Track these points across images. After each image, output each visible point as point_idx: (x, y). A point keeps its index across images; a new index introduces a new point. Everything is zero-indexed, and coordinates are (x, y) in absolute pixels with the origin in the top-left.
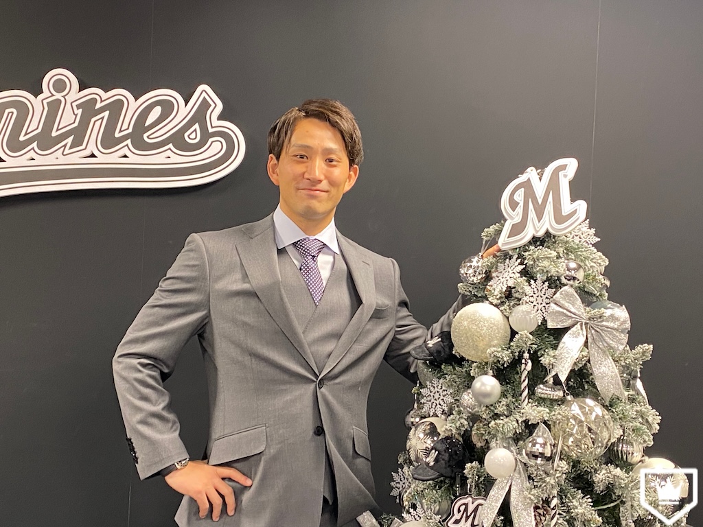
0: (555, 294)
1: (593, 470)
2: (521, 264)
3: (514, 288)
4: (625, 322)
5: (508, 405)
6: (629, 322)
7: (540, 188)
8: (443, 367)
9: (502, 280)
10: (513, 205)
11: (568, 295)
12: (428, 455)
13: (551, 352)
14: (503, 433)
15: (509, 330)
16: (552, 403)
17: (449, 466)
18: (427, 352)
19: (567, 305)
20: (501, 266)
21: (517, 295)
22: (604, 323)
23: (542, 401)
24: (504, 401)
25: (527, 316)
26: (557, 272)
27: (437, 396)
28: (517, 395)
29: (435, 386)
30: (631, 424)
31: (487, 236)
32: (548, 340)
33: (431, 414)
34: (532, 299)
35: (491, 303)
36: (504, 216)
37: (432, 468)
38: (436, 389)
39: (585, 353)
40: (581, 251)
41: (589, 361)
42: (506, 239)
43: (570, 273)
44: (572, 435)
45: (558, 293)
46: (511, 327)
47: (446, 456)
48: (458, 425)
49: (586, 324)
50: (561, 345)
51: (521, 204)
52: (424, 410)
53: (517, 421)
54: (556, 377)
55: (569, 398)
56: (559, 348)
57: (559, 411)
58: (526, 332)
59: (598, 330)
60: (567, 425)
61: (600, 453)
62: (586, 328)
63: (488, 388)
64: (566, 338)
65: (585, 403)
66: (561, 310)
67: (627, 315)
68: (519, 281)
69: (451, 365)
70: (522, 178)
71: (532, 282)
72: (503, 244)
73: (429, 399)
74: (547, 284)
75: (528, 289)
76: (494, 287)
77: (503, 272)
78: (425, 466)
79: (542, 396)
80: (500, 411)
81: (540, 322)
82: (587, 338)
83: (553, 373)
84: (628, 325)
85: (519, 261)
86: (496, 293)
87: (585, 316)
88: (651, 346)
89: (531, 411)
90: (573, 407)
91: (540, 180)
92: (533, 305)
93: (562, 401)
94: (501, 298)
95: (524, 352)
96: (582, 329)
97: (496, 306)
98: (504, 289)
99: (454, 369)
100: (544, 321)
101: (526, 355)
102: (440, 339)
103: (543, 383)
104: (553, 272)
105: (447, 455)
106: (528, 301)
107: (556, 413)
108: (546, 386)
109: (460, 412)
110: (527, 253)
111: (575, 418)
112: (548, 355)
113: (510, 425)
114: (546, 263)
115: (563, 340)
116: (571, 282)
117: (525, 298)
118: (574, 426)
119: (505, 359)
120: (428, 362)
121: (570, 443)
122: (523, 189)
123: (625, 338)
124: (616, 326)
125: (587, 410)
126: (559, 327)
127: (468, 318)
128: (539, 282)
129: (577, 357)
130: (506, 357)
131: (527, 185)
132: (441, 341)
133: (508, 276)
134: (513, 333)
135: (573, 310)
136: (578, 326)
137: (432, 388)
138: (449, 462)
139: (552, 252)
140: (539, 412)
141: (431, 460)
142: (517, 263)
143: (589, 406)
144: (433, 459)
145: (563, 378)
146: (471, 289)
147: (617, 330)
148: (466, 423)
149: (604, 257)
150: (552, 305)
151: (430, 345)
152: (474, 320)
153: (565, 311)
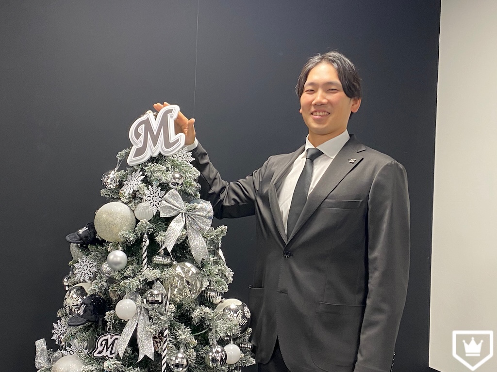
0: (165, 194)
1: (191, 309)
2: (143, 175)
3: (138, 191)
4: (209, 212)
5: (133, 270)
6: (212, 212)
7: (155, 124)
8: (89, 247)
9: (130, 186)
10: (138, 135)
11: (173, 195)
12: (79, 309)
13: (163, 234)
14: (130, 289)
15: (135, 220)
16: (163, 267)
17: (94, 314)
18: (78, 237)
19: (172, 201)
20: (129, 177)
21: (139, 196)
22: (197, 213)
23: (157, 266)
24: (131, 267)
25: (146, 209)
26: (167, 180)
27: (85, 268)
28: (139, 263)
29: (84, 261)
30: (215, 278)
31: (120, 157)
32: (161, 225)
33: (81, 280)
34: (149, 198)
35: (123, 202)
36: (132, 144)
37: (82, 316)
38: (85, 263)
39: (184, 233)
40: (183, 167)
41: (187, 237)
42: (132, 158)
43: (175, 181)
44: (177, 287)
45: (167, 194)
46: (136, 218)
47: (92, 308)
48: (99, 286)
49: (185, 214)
50: (169, 228)
51: (143, 135)
52: (76, 278)
53: (139, 280)
54: (165, 249)
55: (175, 263)
56: (168, 230)
57: (168, 272)
58: (145, 220)
59: (193, 217)
60: (173, 280)
61: (195, 297)
62: (185, 216)
63: (119, 259)
64: (173, 224)
65: (185, 265)
66: (169, 205)
67: (211, 208)
68: (141, 186)
69: (95, 245)
70: (143, 118)
71: (150, 187)
72: (130, 162)
73: (79, 270)
74: (160, 188)
75: (146, 192)
76: (124, 191)
77: (131, 181)
78: (77, 316)
79: (157, 262)
80: (128, 274)
81: (155, 213)
82: (186, 224)
83: (164, 247)
84: (212, 213)
85: (141, 173)
86: (126, 195)
87: (185, 208)
88: (226, 227)
89: (149, 273)
90: (177, 269)
91: (156, 119)
92: (150, 202)
93: (170, 265)
94: (129, 198)
95: (144, 234)
96: (182, 217)
97: (126, 204)
98: (131, 192)
99: (97, 248)
100: (158, 213)
101: (146, 236)
102: (87, 228)
103: (158, 254)
104: (164, 180)
105: (92, 306)
106: (147, 199)
107: (166, 273)
108: (160, 256)
109: (101, 278)
110: (147, 168)
111: (178, 275)
112: (161, 235)
113: (134, 283)
114: (159, 174)
115: (170, 225)
116: (176, 187)
117: (145, 198)
118: (178, 281)
119: (131, 239)
120: (79, 244)
121: (175, 293)
122: (144, 125)
123: (210, 222)
124: (204, 215)
125: (186, 270)
126: (168, 216)
127: (106, 212)
128: (154, 186)
129: (178, 235)
130: (132, 237)
131: (147, 123)
132: (89, 229)
133: (134, 183)
134: (137, 221)
135: (177, 205)
136: (180, 215)
137: (82, 263)
138: (93, 310)
139: (163, 166)
140: (153, 273)
141: (81, 312)
142: (140, 175)
143: (187, 267)
144: (82, 311)
145: (170, 250)
146: (109, 193)
147: (205, 217)
148: (105, 284)
149: (198, 171)
150: (163, 202)
151: (80, 233)
152: (109, 214)
153: (171, 206)
